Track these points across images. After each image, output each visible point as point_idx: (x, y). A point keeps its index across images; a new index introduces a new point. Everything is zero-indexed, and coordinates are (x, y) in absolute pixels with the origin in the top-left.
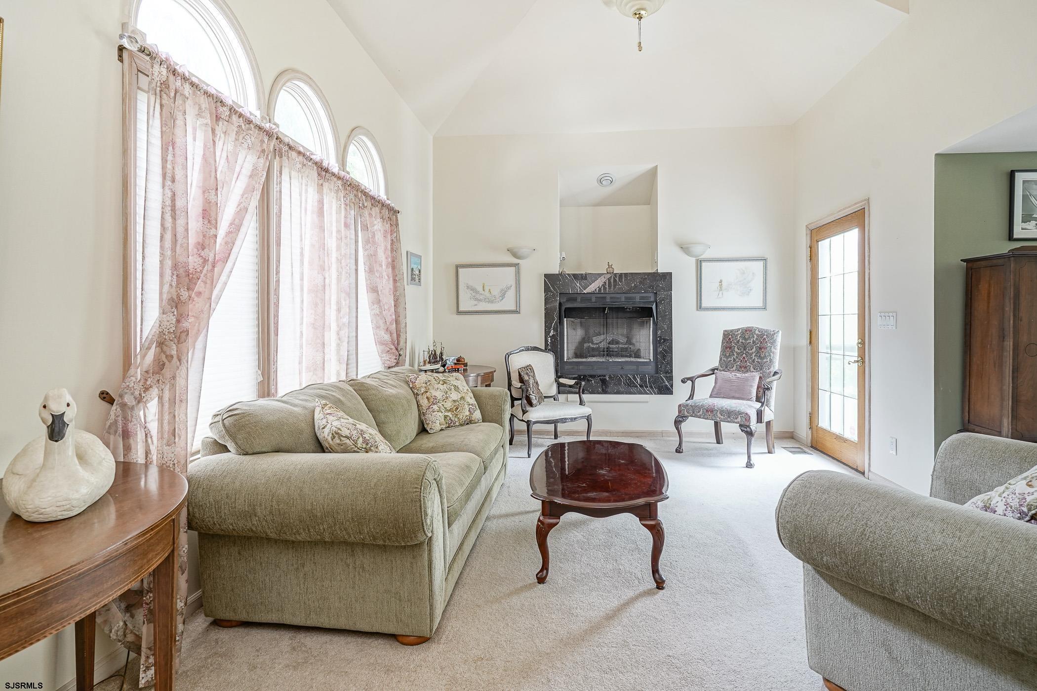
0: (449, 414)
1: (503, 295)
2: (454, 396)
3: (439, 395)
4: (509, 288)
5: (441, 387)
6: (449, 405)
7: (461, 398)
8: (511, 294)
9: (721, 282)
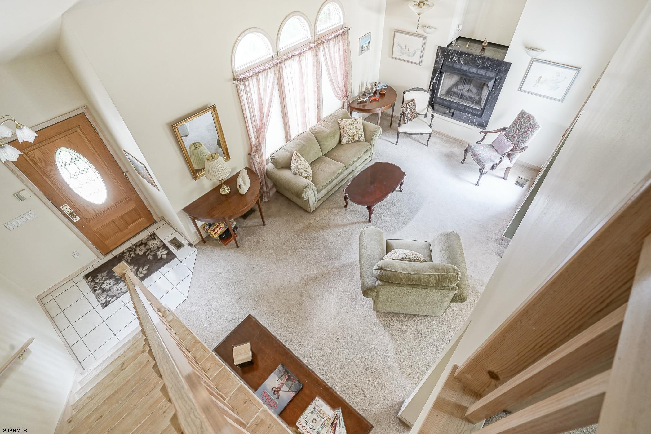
0: (350, 138)
1: (414, 54)
2: (354, 131)
3: (348, 130)
4: (418, 50)
5: (349, 127)
6: (351, 134)
7: (356, 132)
8: (418, 53)
9: (541, 77)
